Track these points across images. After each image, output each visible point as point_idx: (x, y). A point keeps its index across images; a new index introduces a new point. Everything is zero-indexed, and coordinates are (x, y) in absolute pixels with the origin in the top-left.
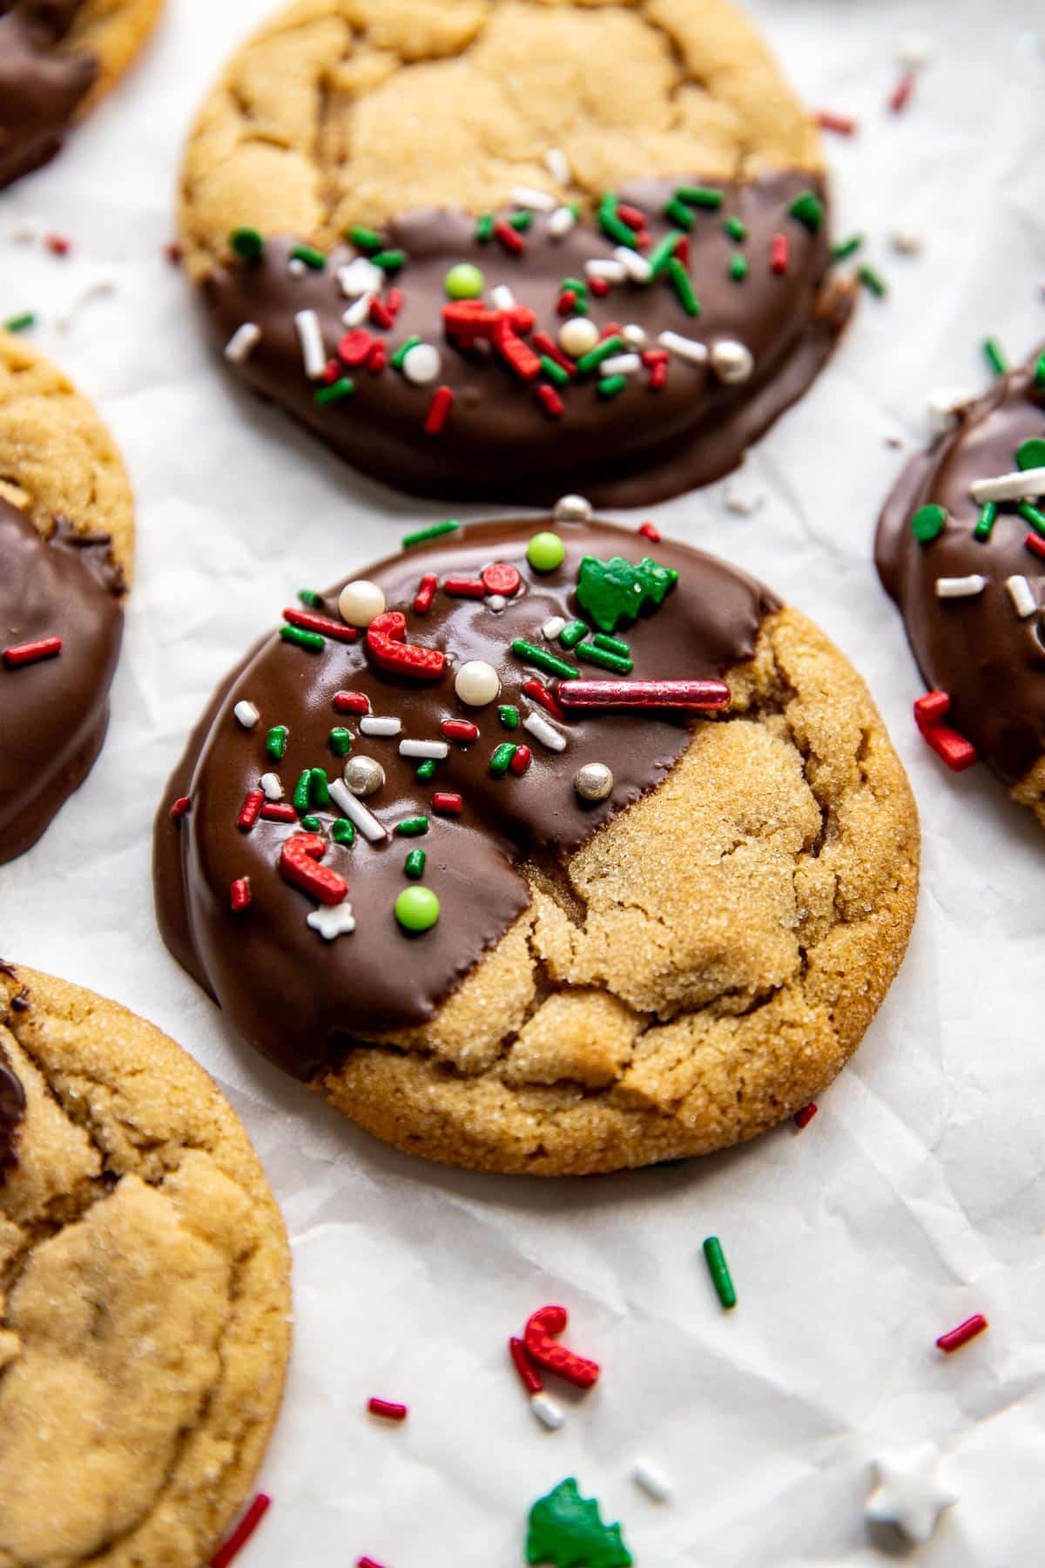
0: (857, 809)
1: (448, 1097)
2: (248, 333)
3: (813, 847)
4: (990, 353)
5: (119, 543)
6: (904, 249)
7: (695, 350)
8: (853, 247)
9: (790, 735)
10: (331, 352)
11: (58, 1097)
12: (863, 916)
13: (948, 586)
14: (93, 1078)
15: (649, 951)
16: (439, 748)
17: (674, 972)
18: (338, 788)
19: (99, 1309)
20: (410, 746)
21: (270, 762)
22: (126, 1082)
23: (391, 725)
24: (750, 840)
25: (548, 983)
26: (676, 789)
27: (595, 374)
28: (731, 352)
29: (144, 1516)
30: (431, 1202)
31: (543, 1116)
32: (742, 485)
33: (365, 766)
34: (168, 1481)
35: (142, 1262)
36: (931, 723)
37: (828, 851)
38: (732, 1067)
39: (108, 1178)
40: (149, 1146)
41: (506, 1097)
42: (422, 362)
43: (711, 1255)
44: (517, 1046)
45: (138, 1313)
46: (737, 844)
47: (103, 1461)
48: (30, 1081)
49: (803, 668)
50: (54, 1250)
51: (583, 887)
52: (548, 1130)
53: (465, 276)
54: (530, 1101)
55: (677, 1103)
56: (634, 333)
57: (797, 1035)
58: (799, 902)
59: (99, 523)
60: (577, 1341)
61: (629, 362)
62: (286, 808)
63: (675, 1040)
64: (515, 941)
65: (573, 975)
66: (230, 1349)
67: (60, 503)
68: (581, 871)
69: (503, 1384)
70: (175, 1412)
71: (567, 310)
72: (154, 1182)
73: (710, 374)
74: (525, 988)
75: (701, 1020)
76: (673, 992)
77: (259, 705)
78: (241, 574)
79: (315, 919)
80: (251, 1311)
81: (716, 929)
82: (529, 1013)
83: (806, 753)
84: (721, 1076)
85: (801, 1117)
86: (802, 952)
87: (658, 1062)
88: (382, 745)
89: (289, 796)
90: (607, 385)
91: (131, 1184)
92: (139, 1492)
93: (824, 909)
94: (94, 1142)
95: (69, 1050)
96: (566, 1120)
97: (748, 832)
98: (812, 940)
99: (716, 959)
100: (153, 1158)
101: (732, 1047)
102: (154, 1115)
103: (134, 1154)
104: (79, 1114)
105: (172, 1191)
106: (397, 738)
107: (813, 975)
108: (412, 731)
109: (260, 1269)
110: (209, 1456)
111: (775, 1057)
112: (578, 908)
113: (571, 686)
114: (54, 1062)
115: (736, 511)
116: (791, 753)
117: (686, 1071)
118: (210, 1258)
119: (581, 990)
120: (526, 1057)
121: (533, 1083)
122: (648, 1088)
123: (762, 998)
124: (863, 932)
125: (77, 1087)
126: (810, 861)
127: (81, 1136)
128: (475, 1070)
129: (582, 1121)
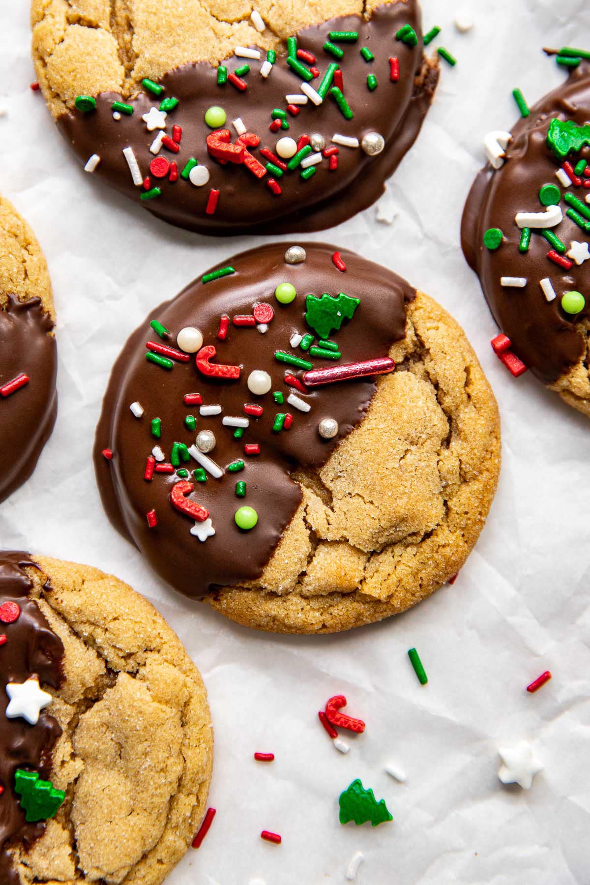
0: (467, 417)
1: (274, 608)
2: (95, 159)
3: (446, 442)
4: (516, 97)
5: (46, 305)
6: (462, 32)
7: (353, 142)
8: (435, 33)
9: (427, 376)
10: (145, 171)
11: (77, 634)
12: (475, 478)
13: (506, 281)
14: (94, 624)
15: (368, 521)
16: (244, 422)
17: (382, 530)
18: (193, 450)
19: (120, 746)
20: (228, 420)
21: (156, 440)
22: (111, 625)
23: (216, 409)
24: (413, 448)
25: (316, 540)
26: (371, 423)
27: (300, 168)
28: (373, 140)
29: (161, 839)
30: (270, 649)
31: (323, 611)
32: (385, 206)
33: (206, 438)
34: (168, 820)
35: (138, 723)
36: (501, 353)
37: (453, 444)
38: (415, 575)
39: (112, 672)
40: (129, 656)
41: (304, 603)
42: (199, 174)
43: (413, 656)
44: (306, 579)
45: (140, 748)
46: (407, 451)
47: (139, 821)
48: (60, 630)
49: (433, 338)
50: (91, 717)
51: (329, 485)
52: (326, 617)
53: (216, 114)
54: (314, 604)
55: (390, 597)
56: (317, 139)
57: (447, 551)
58: (441, 479)
59: (35, 292)
60: (352, 711)
61: (317, 158)
62: (168, 466)
63: (385, 562)
64: (297, 521)
65: (330, 537)
66: (189, 753)
67: (10, 286)
68: (327, 475)
69: (319, 733)
70: (167, 791)
71: (277, 130)
72: (133, 674)
73: (361, 152)
74: (305, 547)
75: (398, 550)
76: (382, 540)
77: (143, 405)
78: (113, 297)
79: (194, 530)
80: (193, 730)
81: (402, 506)
82: (310, 558)
83: (436, 386)
84: (410, 579)
86: (445, 503)
87: (378, 578)
88: (213, 422)
89: (168, 459)
90: (305, 174)
91: (123, 678)
92: (156, 832)
93: (454, 479)
94: (99, 655)
95: (79, 611)
96: (335, 611)
97: (412, 443)
98: (450, 496)
99: (403, 520)
100: (131, 662)
101: (414, 563)
102: (127, 643)
103: (123, 661)
104: (89, 642)
105: (143, 679)
106: (220, 417)
107: (452, 515)
108: (228, 411)
109: (195, 709)
110: (186, 803)
111: (437, 565)
112: (328, 498)
113: (310, 375)
114: (72, 618)
115: (383, 223)
116: (429, 387)
117: (393, 579)
118: (171, 713)
119: (335, 543)
120: (311, 584)
121: (317, 596)
122: (375, 593)
123: (428, 535)
124: (476, 486)
125: (86, 630)
126: (445, 453)
127: (92, 653)
128: (286, 593)
129: (343, 610)
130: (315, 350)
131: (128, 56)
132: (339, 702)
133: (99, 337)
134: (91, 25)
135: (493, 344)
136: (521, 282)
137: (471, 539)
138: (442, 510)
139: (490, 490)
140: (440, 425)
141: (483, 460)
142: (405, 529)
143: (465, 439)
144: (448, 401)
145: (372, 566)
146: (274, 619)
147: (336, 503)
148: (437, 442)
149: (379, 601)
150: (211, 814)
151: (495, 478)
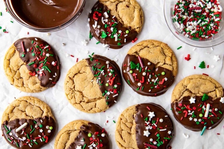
0: (145, 45)
1: (175, 68)
2: (115, 101)
3: (148, 47)
4: (97, 43)
5: (136, 106)
6: (89, 52)
7: (108, 65)
8: (89, 56)
9: (139, 51)
10: (116, 94)
11: (182, 95)
12: (153, 43)
13: (125, 42)
14: (180, 93)
15: (161, 57)
16: (150, 75)
17: (162, 55)
18: (155, 82)
19: (197, 87)
20: (150, 78)
21: (154, 87)
22: (180, 90)
23: (149, 80)
25: (165, 64)
26: (148, 58)
27: (113, 72)
28: (107, 62)
29: (209, 80)
30: (180, 68)
31: (174, 62)
33: (153, 80)
34: (206, 79)
35: (193, 85)
36: (135, 41)
37: (149, 46)
38: (168, 49)
39: (187, 90)
40: (184, 88)
41: (173, 65)
42: (116, 86)
43: (178, 49)
45: (197, 84)
46: (151, 53)
47: (207, 83)
48: (182, 97)
49: (134, 51)
50: (193, 92)
51: (157, 63)
53: (107, 85)
54: (173, 63)
55: (171, 52)
56: (108, 70)
57: (164, 45)
58: (154, 47)
59: (135, 107)
60: (187, 56)
61: (111, 70)
62: (157, 85)
63: (166, 54)
64: (163, 66)
65: (164, 62)
66: (196, 78)
67: (135, 111)
68: (155, 63)
69: (190, 61)
70: (202, 80)
71: (108, 76)
72: (186, 87)
73: (109, 64)
74: (166, 65)
75: (165, 52)
76: (164, 55)
77: (149, 90)
78: (133, 97)
79: (166, 80)
80: (193, 77)
81: (159, 52)
82: (167, 64)
83: (141, 50)
85: (167, 44)
86: (157, 46)
87: (169, 54)
88: (150, 80)
89: (156, 85)
90: (114, 71)
91: (187, 88)
92: (208, 81)
93: (154, 46)
94: (184, 92)
95: (179, 95)
96: (174, 60)
97: (149, 52)
99: (160, 52)
102: (183, 88)
104: (183, 93)
105: (187, 85)
106: (149, 79)
107: (159, 45)
108: (149, 78)
109: (190, 77)
110: (203, 77)
111: (166, 47)
112: (159, 63)
113: (142, 67)
114: (180, 96)
115: (118, 60)
116: (141, 51)
117: (169, 52)
118: (191, 81)
119: (165, 61)
120: (171, 64)
121: (172, 63)
122: (171, 55)
123: (162, 48)
124: (154, 43)
125: (181, 94)
126: (150, 47)
127: (184, 93)
128: (172, 67)
129: (174, 59)
130: (139, 67)
131: (99, 98)
132: (186, 58)
133: (139, 98)
134: (96, 104)
135: (133, 43)
136: (125, 39)
137: (161, 43)
138: (158, 47)
139: (154, 41)
140: (146, 48)
141: (150, 42)
142: (162, 51)
143: (148, 45)
144: (143, 48)
145: (167, 55)
146: (176, 68)
147: (159, 62)
148: (149, 49)
149: (172, 54)
150: (203, 74)
151: (152, 40)
